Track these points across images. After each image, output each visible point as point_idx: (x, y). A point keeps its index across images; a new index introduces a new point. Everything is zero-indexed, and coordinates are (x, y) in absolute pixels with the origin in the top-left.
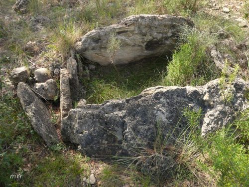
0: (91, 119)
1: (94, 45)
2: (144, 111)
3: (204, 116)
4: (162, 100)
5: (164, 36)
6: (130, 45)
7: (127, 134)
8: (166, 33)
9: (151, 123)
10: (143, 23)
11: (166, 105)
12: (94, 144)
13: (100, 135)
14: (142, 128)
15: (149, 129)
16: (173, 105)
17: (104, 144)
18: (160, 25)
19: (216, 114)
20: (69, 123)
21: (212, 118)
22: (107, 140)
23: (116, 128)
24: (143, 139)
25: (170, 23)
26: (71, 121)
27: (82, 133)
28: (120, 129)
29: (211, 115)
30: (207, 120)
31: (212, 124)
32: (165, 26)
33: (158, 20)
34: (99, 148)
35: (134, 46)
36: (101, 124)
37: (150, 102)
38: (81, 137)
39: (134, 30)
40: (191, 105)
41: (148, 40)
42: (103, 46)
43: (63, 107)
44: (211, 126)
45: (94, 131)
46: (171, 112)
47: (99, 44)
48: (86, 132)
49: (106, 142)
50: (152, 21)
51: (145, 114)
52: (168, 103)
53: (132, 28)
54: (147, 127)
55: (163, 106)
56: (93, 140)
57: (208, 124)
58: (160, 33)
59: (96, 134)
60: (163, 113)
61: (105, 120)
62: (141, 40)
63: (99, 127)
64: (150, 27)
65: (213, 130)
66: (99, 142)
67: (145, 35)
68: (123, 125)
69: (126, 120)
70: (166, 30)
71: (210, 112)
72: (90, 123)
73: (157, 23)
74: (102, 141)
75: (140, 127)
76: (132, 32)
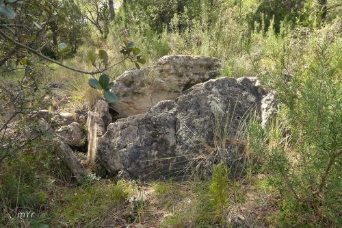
0: (136, 125)
1: (125, 89)
2: (197, 103)
3: (261, 104)
4: (214, 90)
5: (202, 77)
6: (165, 91)
7: (181, 134)
8: (203, 74)
9: (206, 114)
10: (178, 62)
11: (219, 95)
12: (141, 159)
13: (148, 145)
14: (197, 122)
15: (205, 121)
16: (226, 95)
17: (153, 156)
18: (195, 65)
19: (272, 97)
20: (107, 142)
21: (270, 102)
22: (157, 149)
23: (167, 130)
24: (201, 135)
25: (206, 63)
26: (109, 139)
27: (125, 147)
28: (171, 131)
29: (267, 100)
30: (264, 106)
31: (271, 107)
32: (201, 66)
33: (193, 60)
34: (147, 163)
35: (170, 91)
36: (149, 129)
37: (202, 91)
38: (123, 153)
39: (170, 69)
40: (244, 94)
41: (185, 83)
42: (136, 91)
43: (97, 133)
44: (270, 110)
45: (140, 139)
46: (226, 103)
47: (132, 87)
48: (130, 145)
49: (156, 153)
50: (187, 60)
51: (199, 106)
52: (220, 93)
53: (167, 67)
54: (202, 120)
55: (216, 96)
56: (139, 154)
57: (267, 109)
58: (196, 74)
59: (144, 144)
60: (217, 103)
61: (154, 123)
62: (177, 83)
63: (146, 134)
64: (186, 67)
65: (274, 115)
66: (146, 156)
67: (181, 76)
68: (175, 123)
69: (178, 116)
70: (203, 70)
71: (265, 98)
72: (135, 132)
73: (192, 62)
74: (151, 152)
75: (195, 121)
76: (168, 71)
